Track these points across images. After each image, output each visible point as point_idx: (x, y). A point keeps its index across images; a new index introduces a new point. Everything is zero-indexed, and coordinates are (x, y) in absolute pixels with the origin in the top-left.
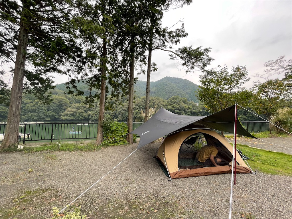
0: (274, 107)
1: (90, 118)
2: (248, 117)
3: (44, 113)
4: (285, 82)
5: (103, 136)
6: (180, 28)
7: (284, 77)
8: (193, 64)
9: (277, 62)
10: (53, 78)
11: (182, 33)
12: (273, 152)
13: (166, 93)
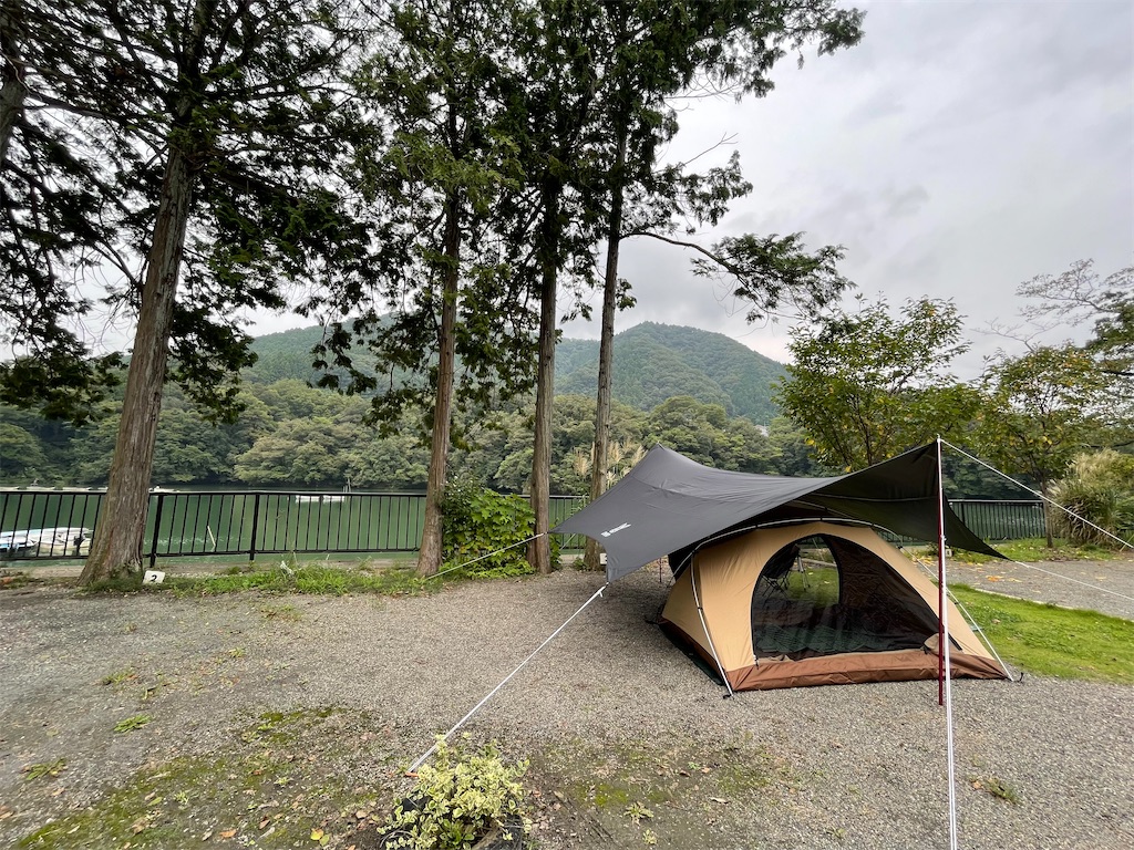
0: (1058, 447)
1: (348, 476)
2: (961, 484)
3: (170, 452)
4: (1096, 355)
5: (444, 544)
6: (725, 164)
7: (1095, 337)
8: (773, 291)
9: (1067, 280)
10: (247, 324)
11: (732, 183)
12: (1062, 610)
13: (644, 383)
